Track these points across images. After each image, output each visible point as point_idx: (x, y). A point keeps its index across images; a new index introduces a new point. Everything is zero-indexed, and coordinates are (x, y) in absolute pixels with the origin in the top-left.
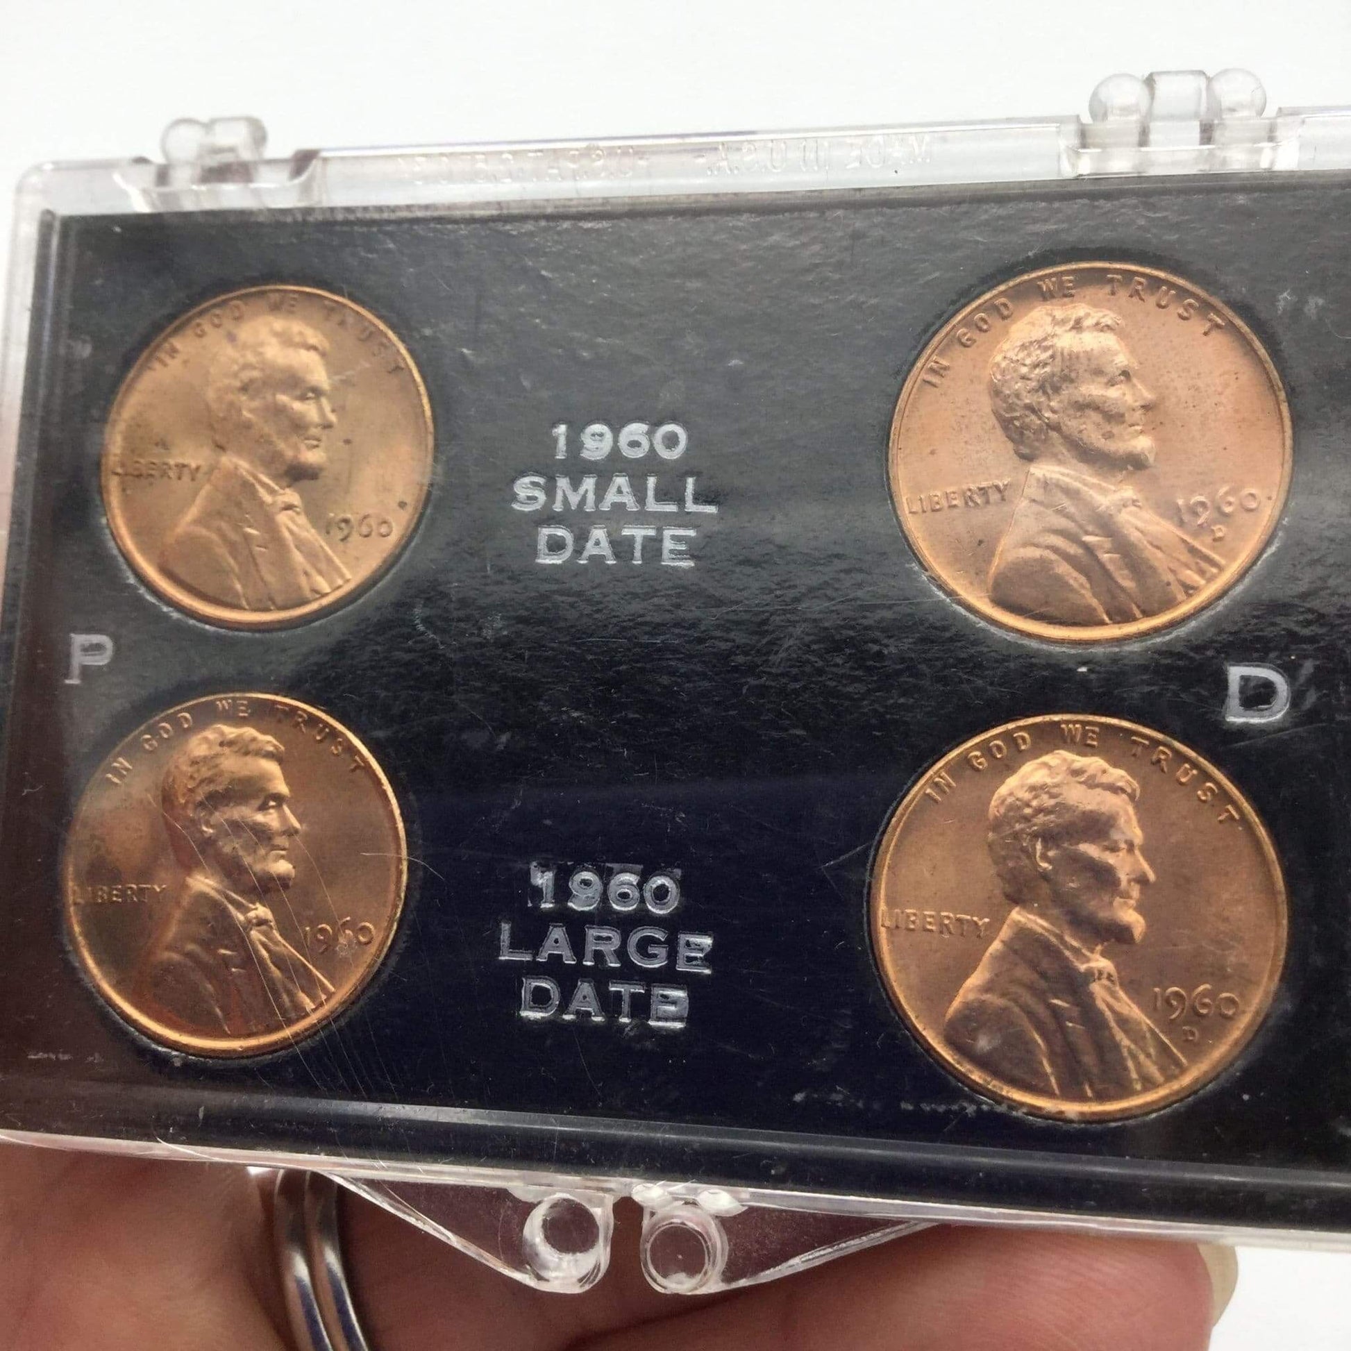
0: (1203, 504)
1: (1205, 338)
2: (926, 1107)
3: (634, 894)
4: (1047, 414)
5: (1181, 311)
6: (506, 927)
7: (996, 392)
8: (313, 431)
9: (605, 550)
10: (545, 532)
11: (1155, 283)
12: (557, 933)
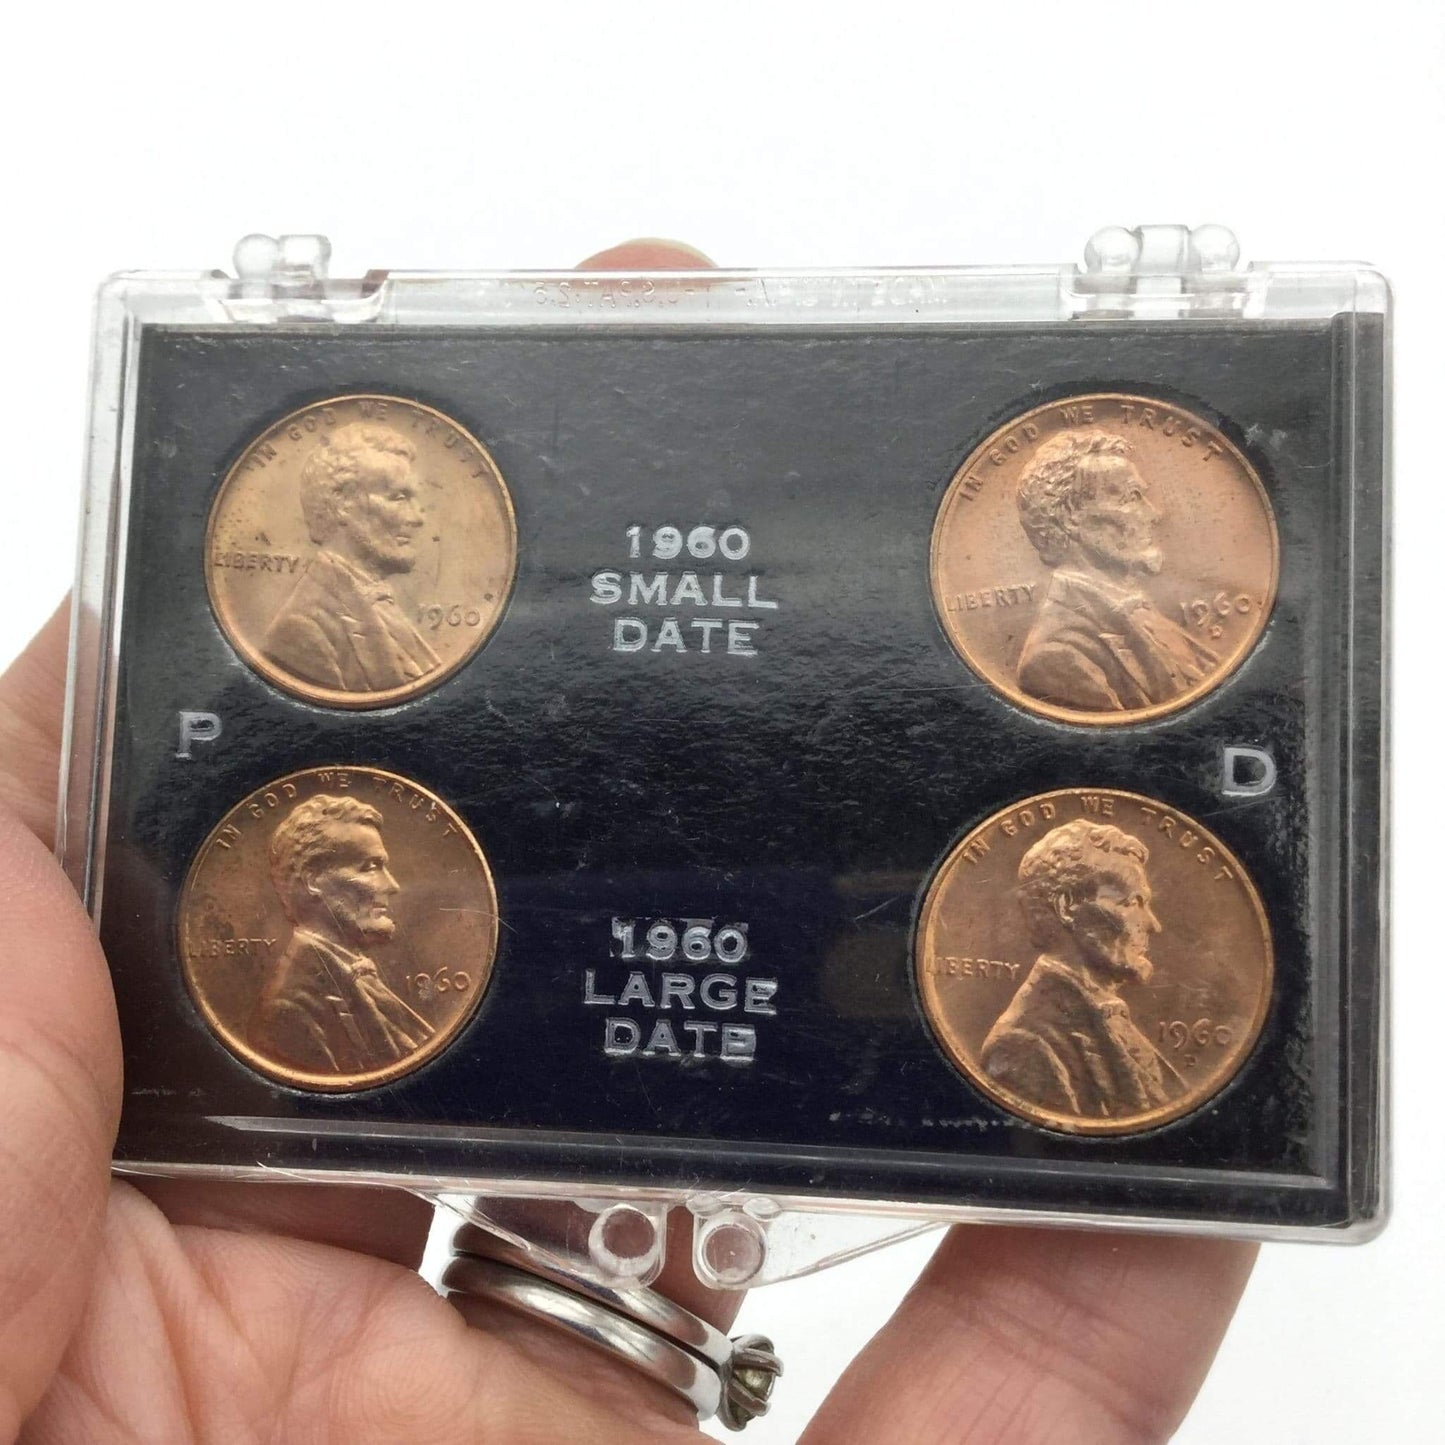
0: (1203, 607)
1: (1204, 463)
2: (944, 1123)
3: (706, 945)
4: (1070, 527)
5: (1185, 438)
6: (590, 975)
7: (1024, 506)
8: (404, 529)
9: (676, 640)
10: (621, 623)
11: (1163, 415)
12: (637, 980)
